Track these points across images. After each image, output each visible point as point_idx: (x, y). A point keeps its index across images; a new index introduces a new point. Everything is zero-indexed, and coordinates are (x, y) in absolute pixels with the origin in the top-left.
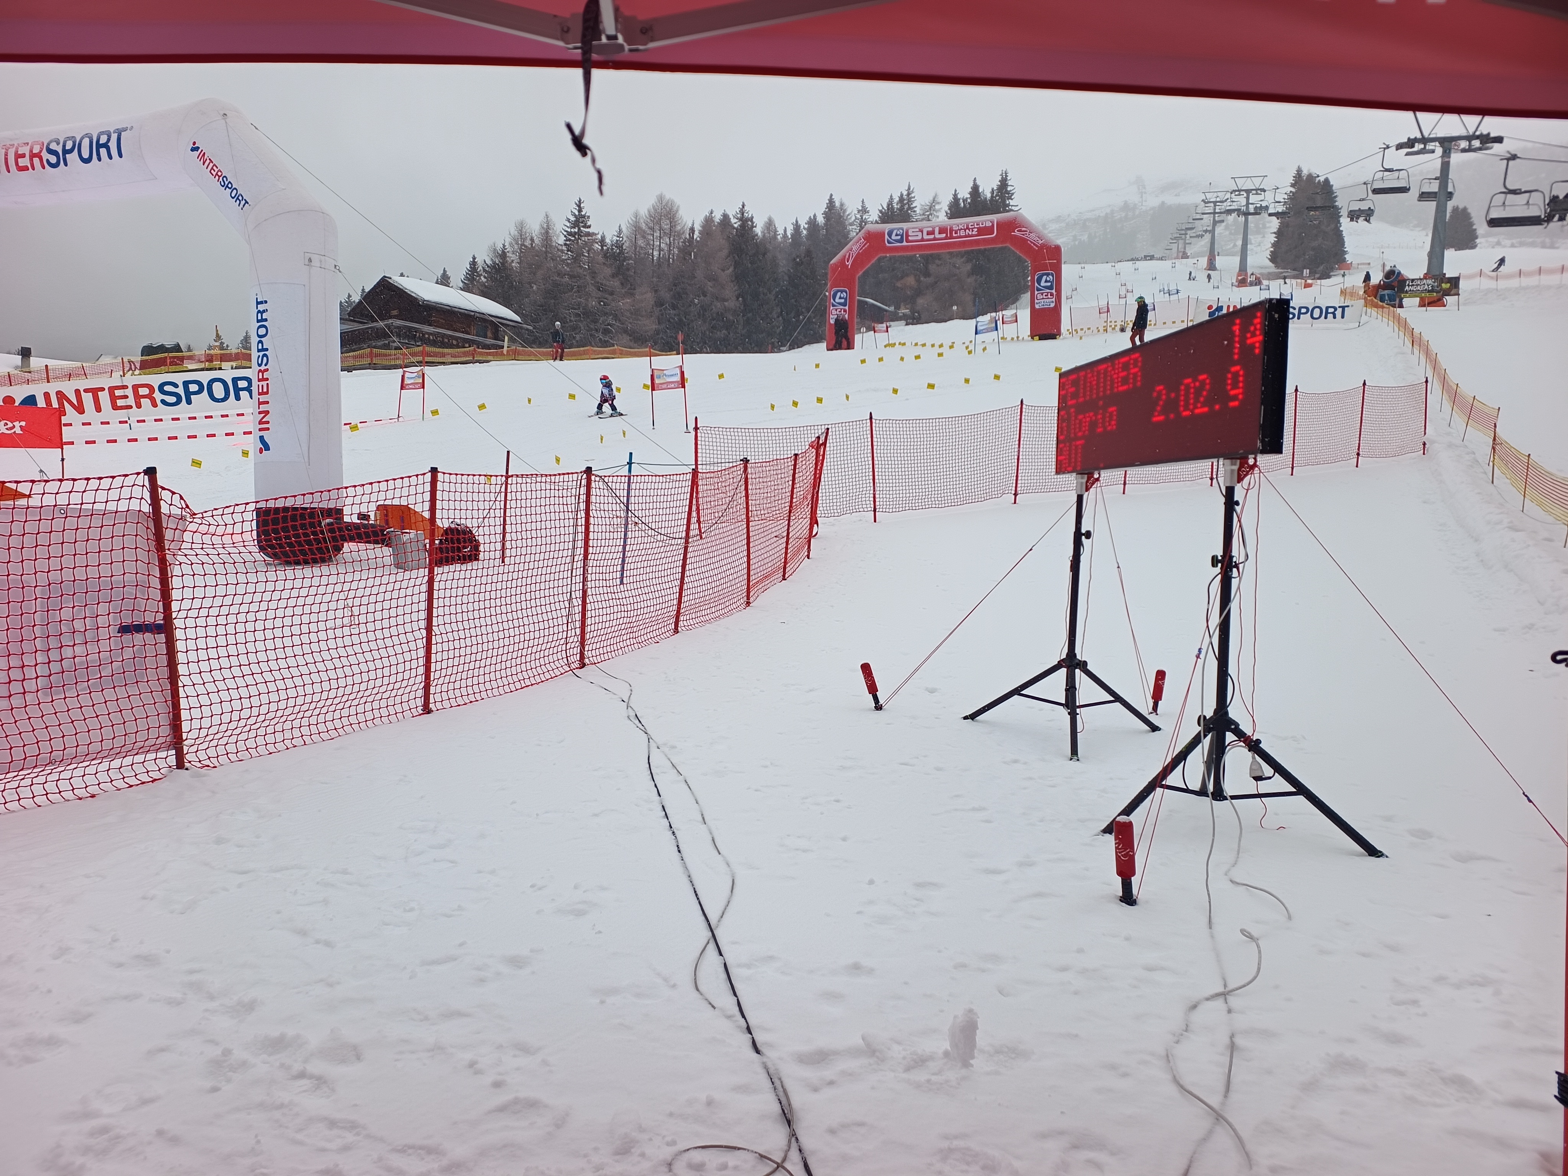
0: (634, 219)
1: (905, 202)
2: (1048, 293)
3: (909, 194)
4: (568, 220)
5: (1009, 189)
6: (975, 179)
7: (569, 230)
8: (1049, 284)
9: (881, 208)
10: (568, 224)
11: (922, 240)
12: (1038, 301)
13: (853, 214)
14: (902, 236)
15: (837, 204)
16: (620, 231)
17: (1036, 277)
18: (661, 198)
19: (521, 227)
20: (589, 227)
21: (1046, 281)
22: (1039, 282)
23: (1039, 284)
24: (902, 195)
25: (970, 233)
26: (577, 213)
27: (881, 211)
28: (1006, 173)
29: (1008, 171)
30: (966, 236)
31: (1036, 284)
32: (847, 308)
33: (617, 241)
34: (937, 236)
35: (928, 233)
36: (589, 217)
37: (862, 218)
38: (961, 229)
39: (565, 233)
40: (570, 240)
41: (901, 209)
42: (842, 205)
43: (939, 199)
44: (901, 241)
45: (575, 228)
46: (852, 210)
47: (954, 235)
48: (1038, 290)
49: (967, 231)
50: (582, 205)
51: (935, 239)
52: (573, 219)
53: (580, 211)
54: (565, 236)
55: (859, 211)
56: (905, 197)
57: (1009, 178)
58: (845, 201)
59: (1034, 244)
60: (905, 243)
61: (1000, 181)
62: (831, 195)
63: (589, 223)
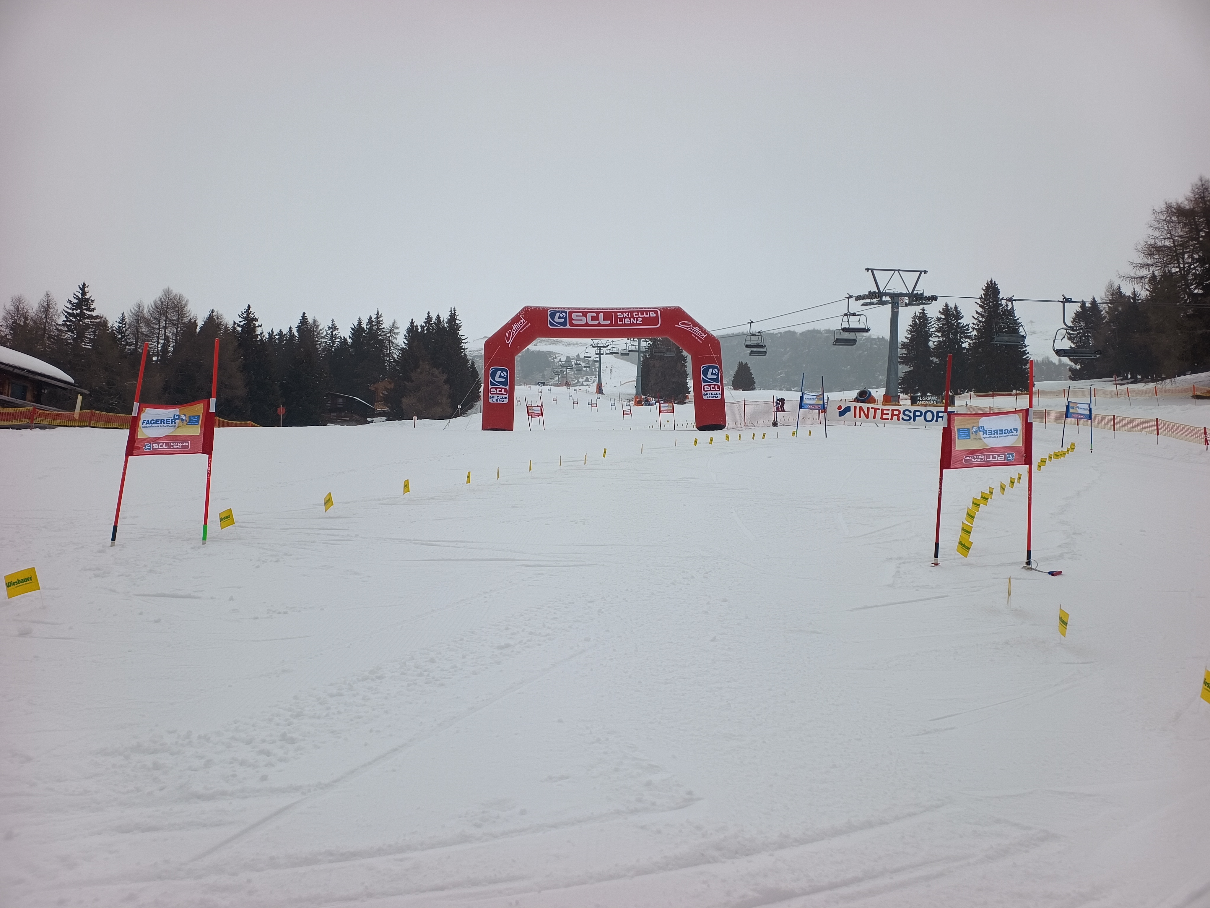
0: (137, 309)
1: (374, 324)
2: (715, 385)
3: (378, 318)
4: (70, 302)
5: (457, 322)
6: (429, 312)
7: (70, 311)
8: (715, 377)
9: (353, 327)
10: (70, 306)
11: (587, 324)
12: (706, 393)
13: (325, 330)
14: (565, 319)
15: (310, 321)
16: (123, 319)
17: (702, 370)
18: (167, 292)
19: (18, 303)
20: (93, 310)
21: (712, 374)
22: (705, 373)
23: (706, 376)
24: (371, 318)
25: (635, 322)
26: (80, 297)
27: (353, 329)
28: (455, 311)
29: (456, 309)
30: (630, 325)
31: (702, 376)
32: (507, 387)
33: (119, 327)
34: (602, 322)
35: (593, 318)
36: (93, 301)
37: (332, 334)
38: (626, 317)
39: (66, 314)
40: (71, 321)
41: (370, 329)
42: (315, 321)
43: (398, 325)
44: (564, 324)
45: (76, 310)
46: (324, 325)
47: (619, 323)
48: (705, 381)
49: (632, 319)
50: (86, 289)
51: (599, 325)
52: (75, 301)
53: (84, 293)
54: (66, 317)
55: (329, 328)
56: (373, 319)
57: (457, 314)
58: (317, 318)
59: (698, 337)
60: (568, 327)
61: (450, 316)
62: (304, 313)
63: (92, 307)
